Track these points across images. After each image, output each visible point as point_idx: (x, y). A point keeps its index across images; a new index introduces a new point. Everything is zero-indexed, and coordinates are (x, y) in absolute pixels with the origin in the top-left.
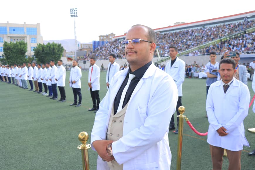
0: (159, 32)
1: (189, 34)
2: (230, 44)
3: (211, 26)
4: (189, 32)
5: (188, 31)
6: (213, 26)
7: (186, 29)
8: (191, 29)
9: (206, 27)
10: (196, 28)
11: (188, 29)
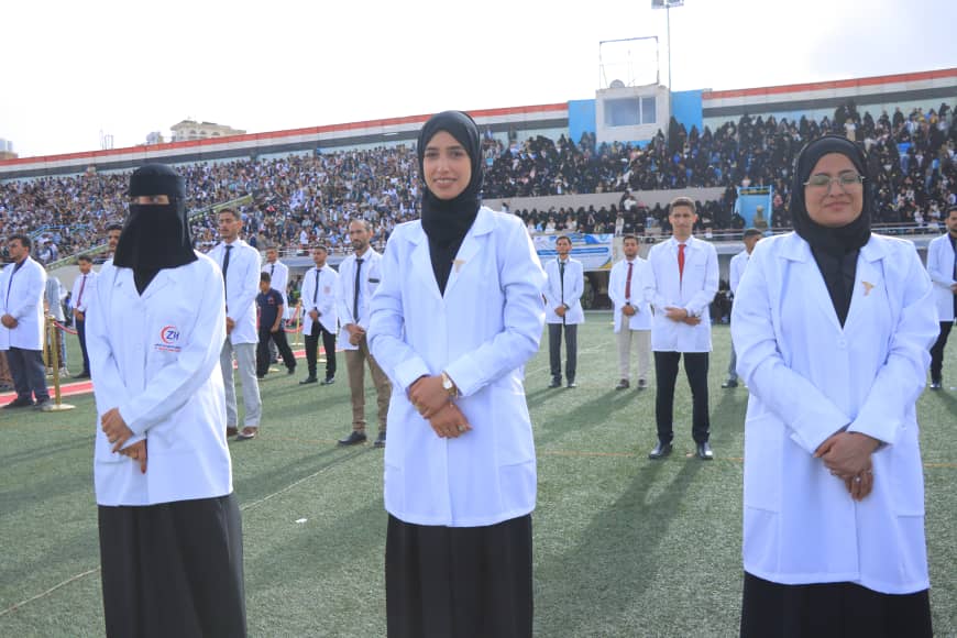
0: (94, 168)
1: (200, 183)
2: (318, 223)
3: (278, 156)
4: (203, 173)
5: (200, 169)
6: (285, 156)
7: (192, 164)
8: (211, 163)
9: (261, 157)
10: (227, 161)
11: (199, 163)
